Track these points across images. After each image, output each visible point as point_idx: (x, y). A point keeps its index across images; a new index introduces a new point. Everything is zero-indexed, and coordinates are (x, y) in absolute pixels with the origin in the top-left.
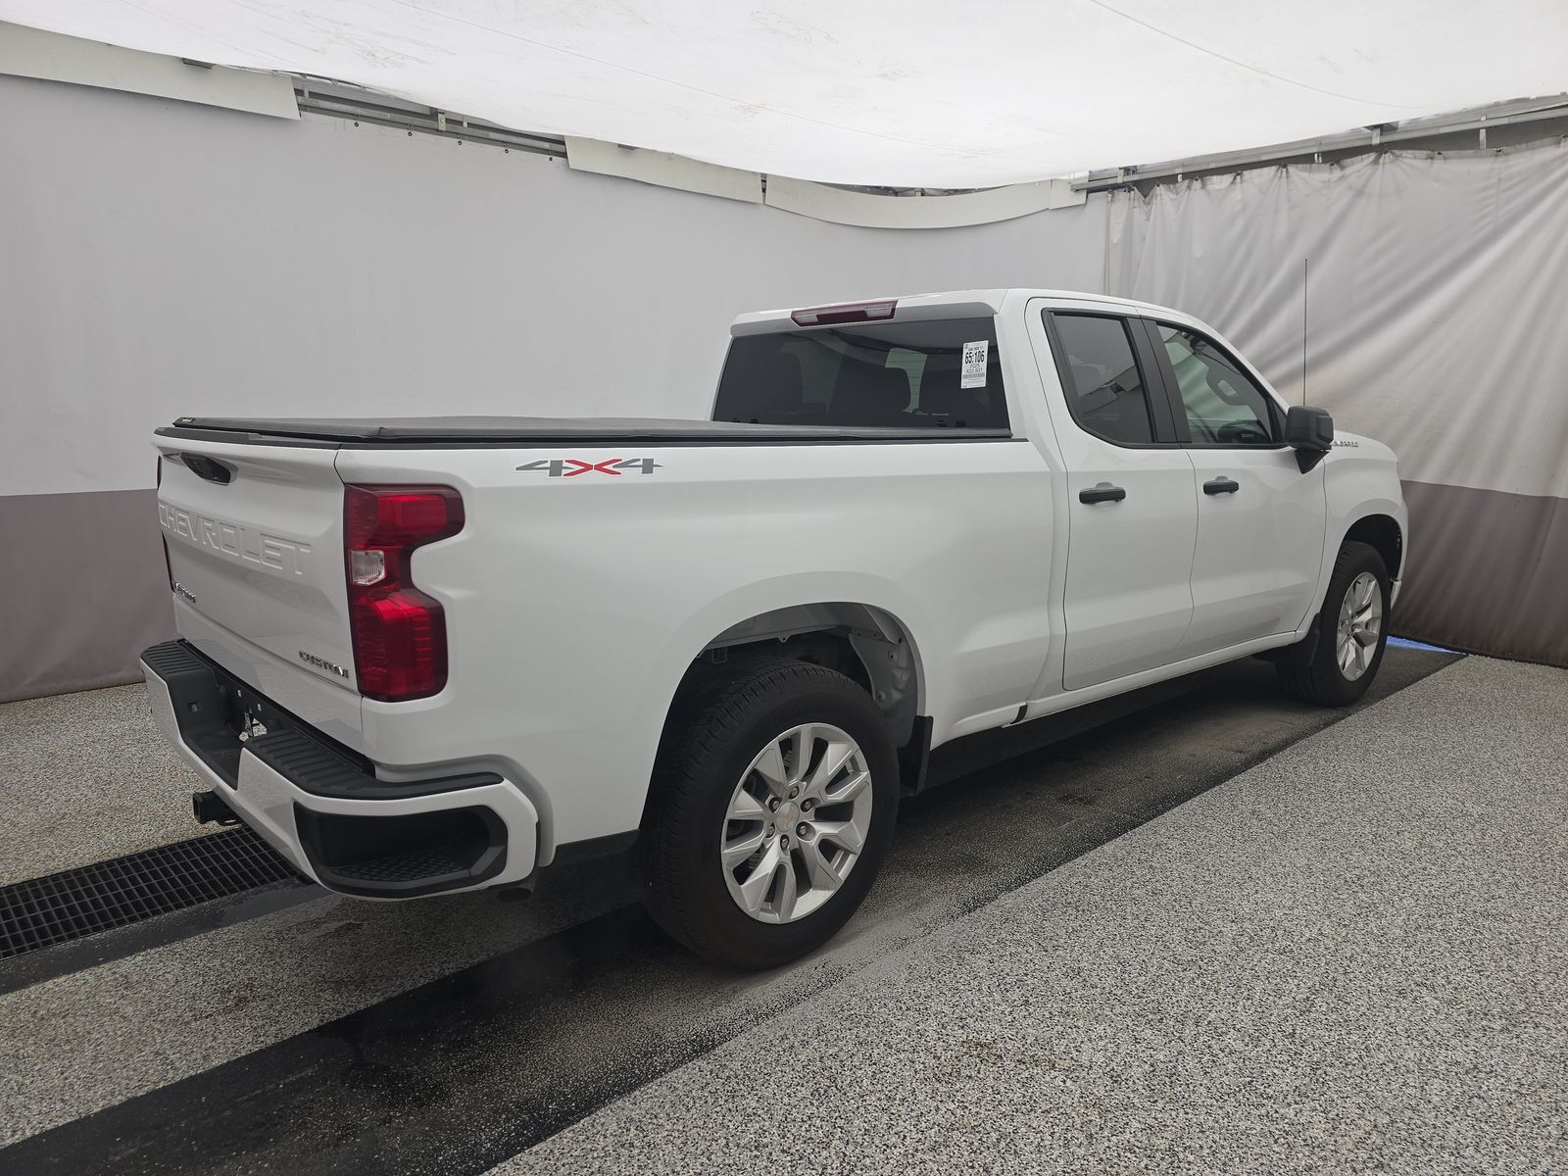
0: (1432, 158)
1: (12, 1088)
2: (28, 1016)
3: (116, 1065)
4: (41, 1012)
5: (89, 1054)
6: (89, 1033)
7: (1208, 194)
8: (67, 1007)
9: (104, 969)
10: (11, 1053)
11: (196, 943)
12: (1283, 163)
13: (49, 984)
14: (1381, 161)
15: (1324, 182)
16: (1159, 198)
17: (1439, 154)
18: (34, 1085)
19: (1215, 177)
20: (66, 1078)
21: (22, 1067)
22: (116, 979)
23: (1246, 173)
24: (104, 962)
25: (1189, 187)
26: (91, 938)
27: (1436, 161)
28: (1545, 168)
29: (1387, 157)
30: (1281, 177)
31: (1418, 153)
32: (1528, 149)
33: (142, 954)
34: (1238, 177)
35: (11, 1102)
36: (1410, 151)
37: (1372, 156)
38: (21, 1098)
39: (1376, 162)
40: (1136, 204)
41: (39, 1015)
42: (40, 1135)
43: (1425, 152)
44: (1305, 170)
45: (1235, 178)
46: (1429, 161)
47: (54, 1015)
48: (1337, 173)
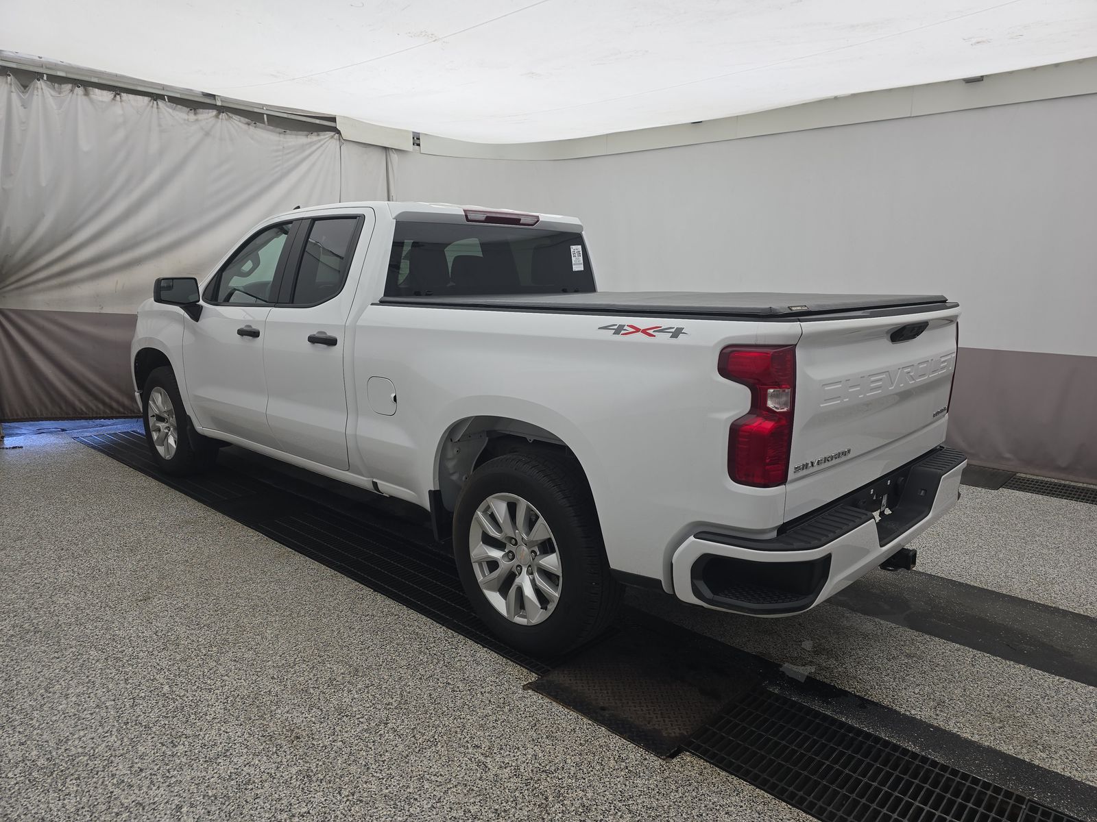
0: (249, 124)
1: (1048, 699)
2: (1007, 728)
3: (995, 674)
4: (998, 725)
5: (1000, 687)
6: (988, 696)
7: (92, 101)
8: (983, 717)
9: (940, 722)
10: (1033, 716)
11: (875, 696)
12: (156, 97)
13: (976, 738)
14: (220, 116)
15: (185, 120)
16: (40, 90)
17: (255, 123)
18: (1038, 693)
19: (97, 90)
20: (1021, 685)
21: (1035, 705)
22: (941, 711)
23: (124, 95)
24: (932, 726)
25: (72, 91)
26: (916, 750)
27: (250, 127)
28: (303, 147)
29: (223, 116)
30: (152, 107)
31: (242, 119)
32: (296, 135)
33: (908, 713)
34: (118, 96)
35: (1053, 694)
36: (239, 117)
37: (214, 112)
38: (1048, 692)
39: (217, 116)
40: (13, 89)
41: (1001, 725)
42: (1053, 674)
43: (247, 120)
44: (171, 108)
45: (115, 96)
46: (247, 125)
47: (993, 718)
48: (192, 117)
